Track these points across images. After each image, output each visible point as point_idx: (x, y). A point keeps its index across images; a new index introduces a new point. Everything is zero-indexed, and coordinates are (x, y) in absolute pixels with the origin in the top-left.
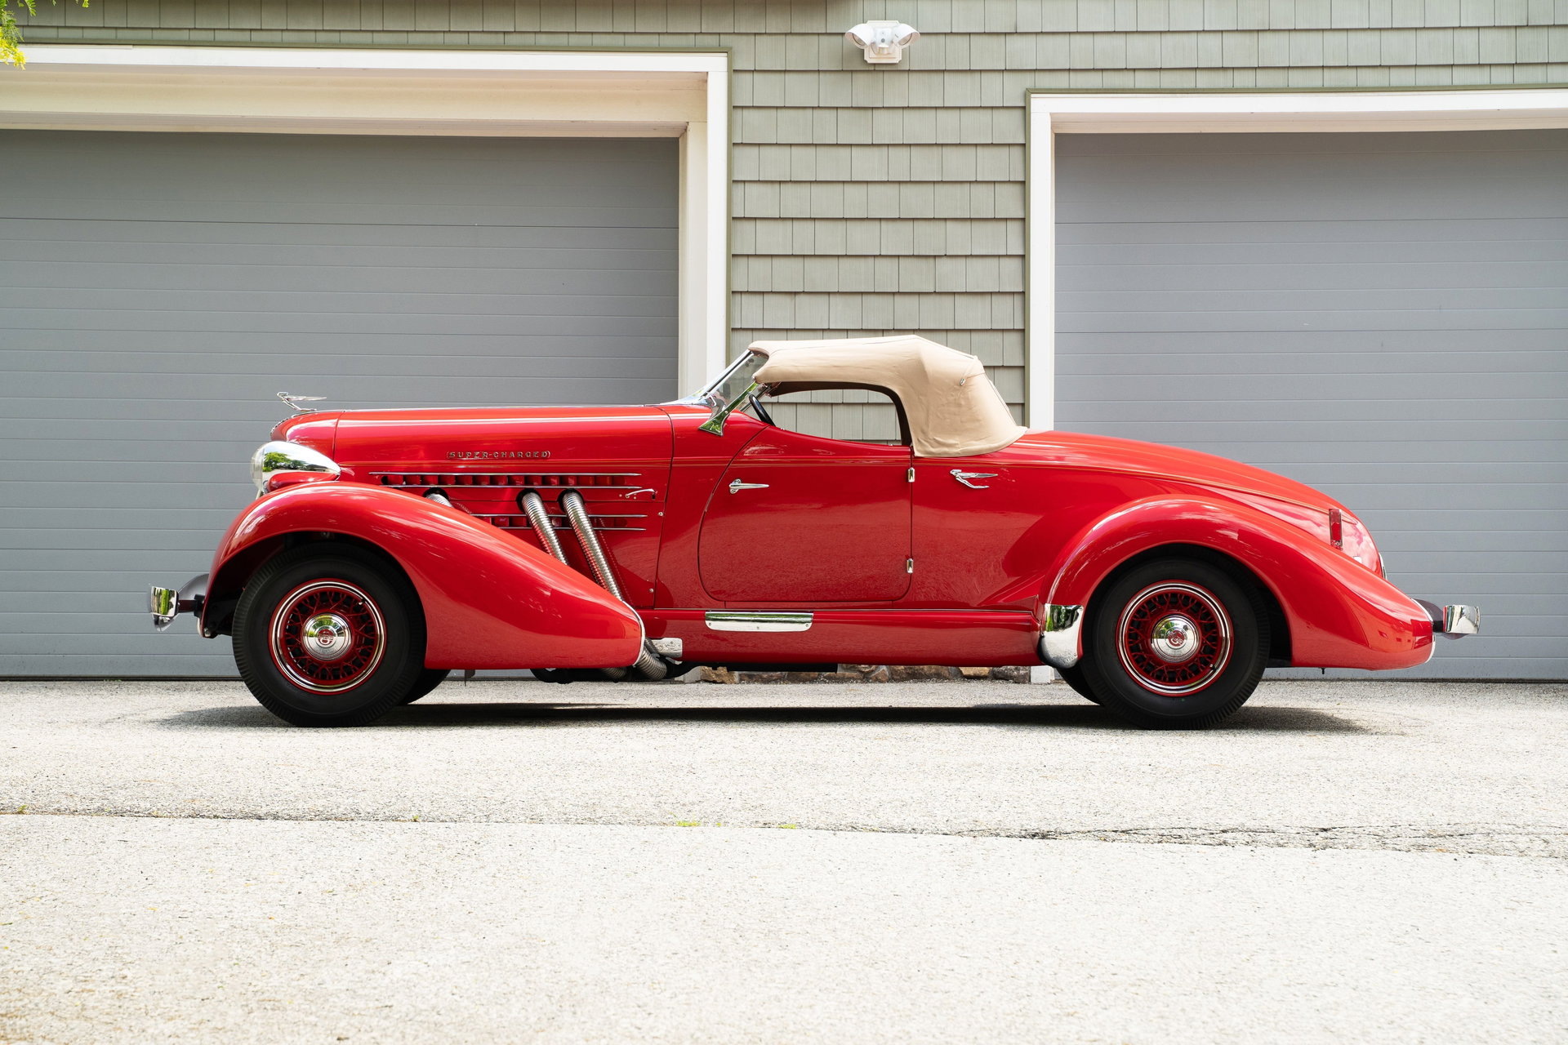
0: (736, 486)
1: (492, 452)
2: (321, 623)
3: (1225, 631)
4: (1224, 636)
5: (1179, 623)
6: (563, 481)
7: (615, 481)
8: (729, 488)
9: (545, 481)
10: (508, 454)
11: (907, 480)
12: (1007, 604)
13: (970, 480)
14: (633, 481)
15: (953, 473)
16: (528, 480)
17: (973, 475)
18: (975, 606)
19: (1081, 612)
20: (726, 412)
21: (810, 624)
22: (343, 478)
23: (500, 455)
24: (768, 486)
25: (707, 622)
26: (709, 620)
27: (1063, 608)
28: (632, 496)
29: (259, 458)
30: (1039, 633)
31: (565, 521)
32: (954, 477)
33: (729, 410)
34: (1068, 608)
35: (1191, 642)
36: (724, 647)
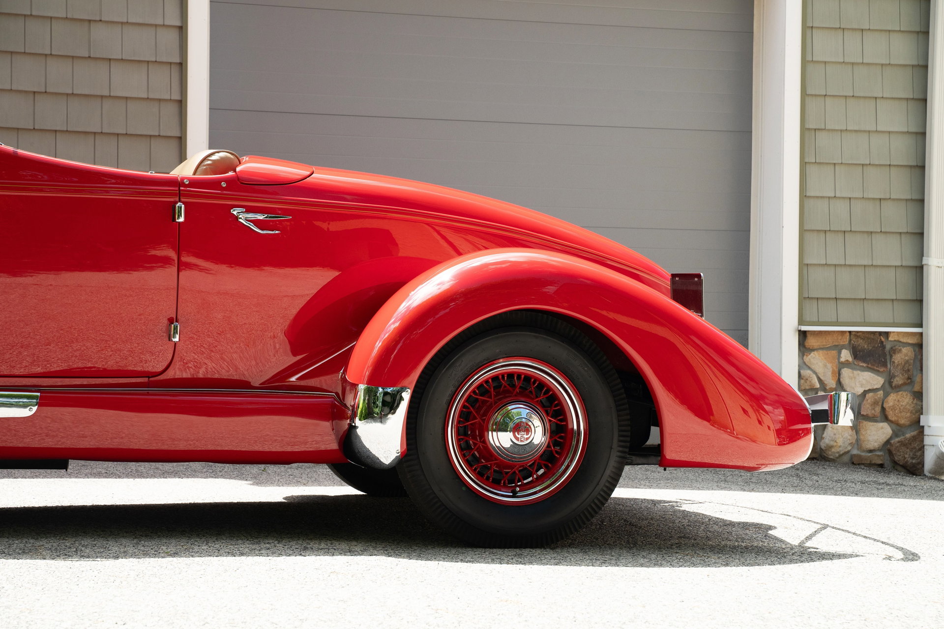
3: (577, 420)
4: (575, 427)
5: (519, 411)
11: (174, 219)
12: (303, 383)
13: (256, 222)
15: (235, 213)
17: (260, 217)
18: (257, 385)
19: (406, 396)
21: (35, 409)
27: (381, 389)
30: (348, 421)
32: (237, 218)
34: (386, 390)
35: (538, 436)
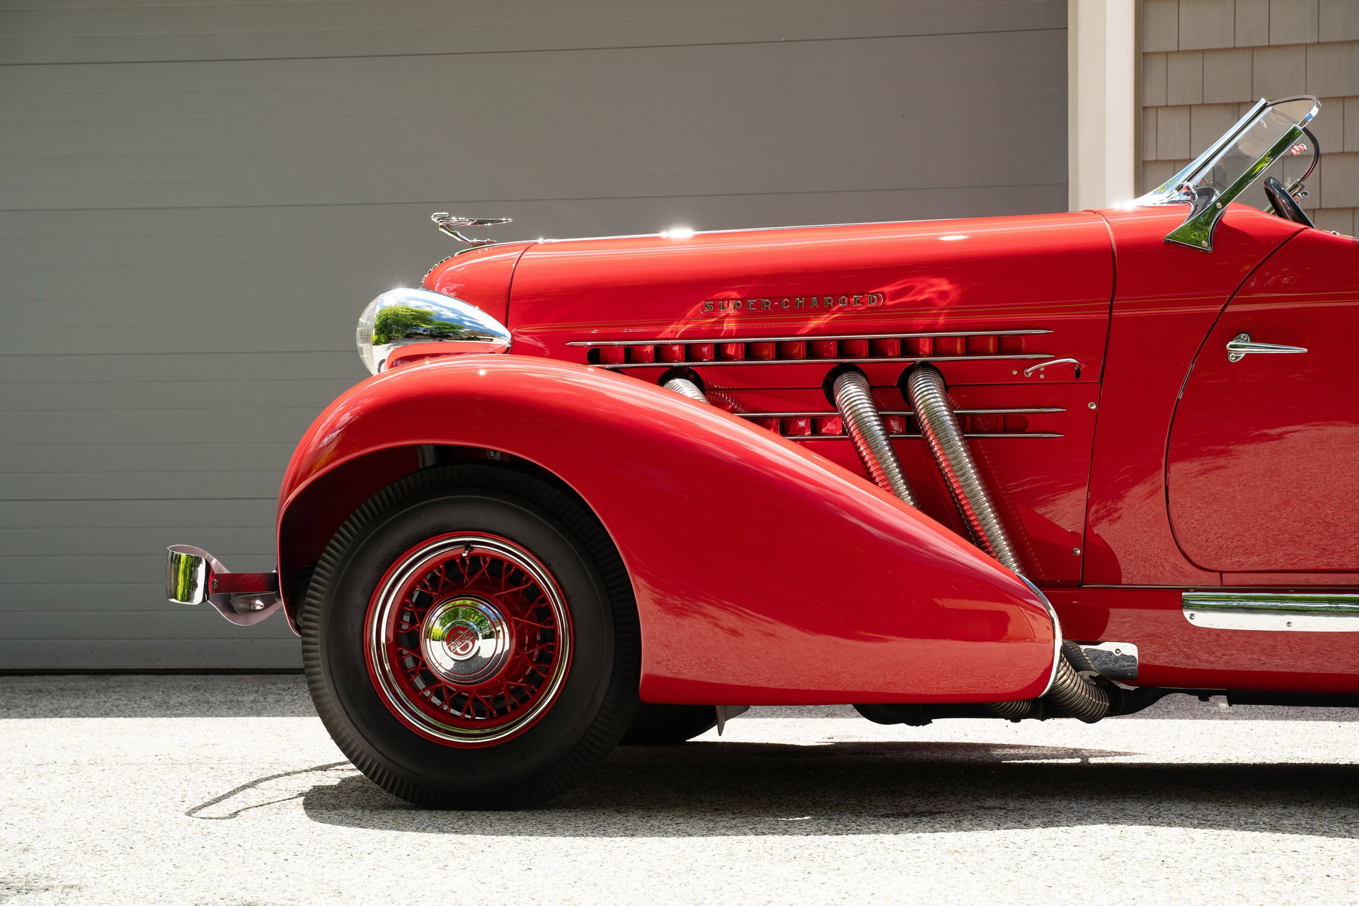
0: (1241, 348)
1: (780, 298)
2: (453, 614)
6: (908, 348)
7: (1003, 345)
8: (1226, 353)
9: (875, 348)
10: (808, 302)
14: (1037, 345)
16: (843, 349)
20: (1219, 204)
22: (516, 349)
23: (793, 303)
24: (1305, 350)
25: (1187, 614)
26: (1190, 607)
28: (1037, 372)
29: (369, 317)
31: (912, 424)
33: (1225, 201)
36: (1220, 662)
